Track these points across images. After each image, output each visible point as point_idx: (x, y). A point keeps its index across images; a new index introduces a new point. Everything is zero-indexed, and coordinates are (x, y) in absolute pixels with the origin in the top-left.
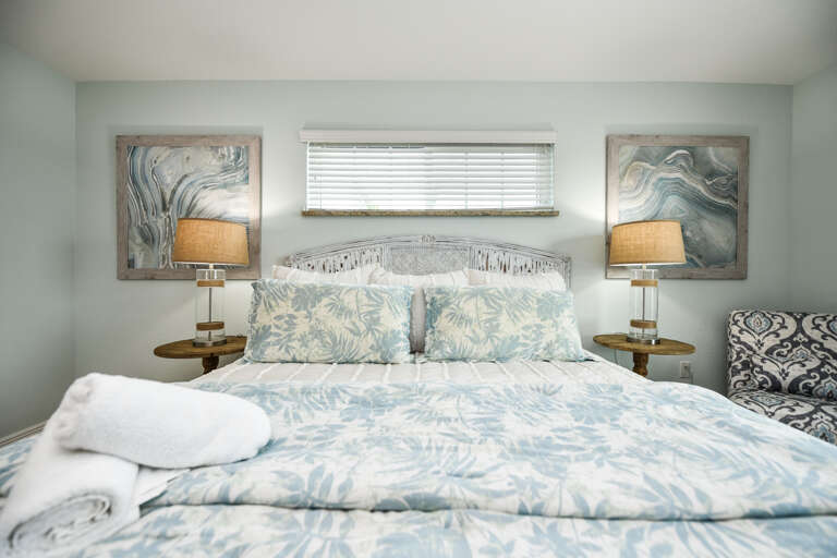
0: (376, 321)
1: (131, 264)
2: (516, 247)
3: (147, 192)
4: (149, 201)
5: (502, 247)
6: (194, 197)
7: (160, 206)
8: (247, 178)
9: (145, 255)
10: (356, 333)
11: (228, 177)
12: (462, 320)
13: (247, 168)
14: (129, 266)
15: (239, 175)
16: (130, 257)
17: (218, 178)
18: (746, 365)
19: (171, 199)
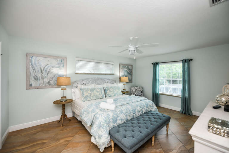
0: (102, 93)
1: (31, 85)
2: (109, 79)
3: (36, 68)
4: (37, 70)
5: (108, 79)
6: (50, 69)
7: (40, 71)
8: (64, 66)
9: (35, 83)
10: (99, 95)
11: (59, 66)
12: (110, 91)
13: (64, 64)
14: (30, 86)
15: (62, 65)
16: (30, 83)
17: (56, 66)
18: (133, 93)
19: (43, 70)
